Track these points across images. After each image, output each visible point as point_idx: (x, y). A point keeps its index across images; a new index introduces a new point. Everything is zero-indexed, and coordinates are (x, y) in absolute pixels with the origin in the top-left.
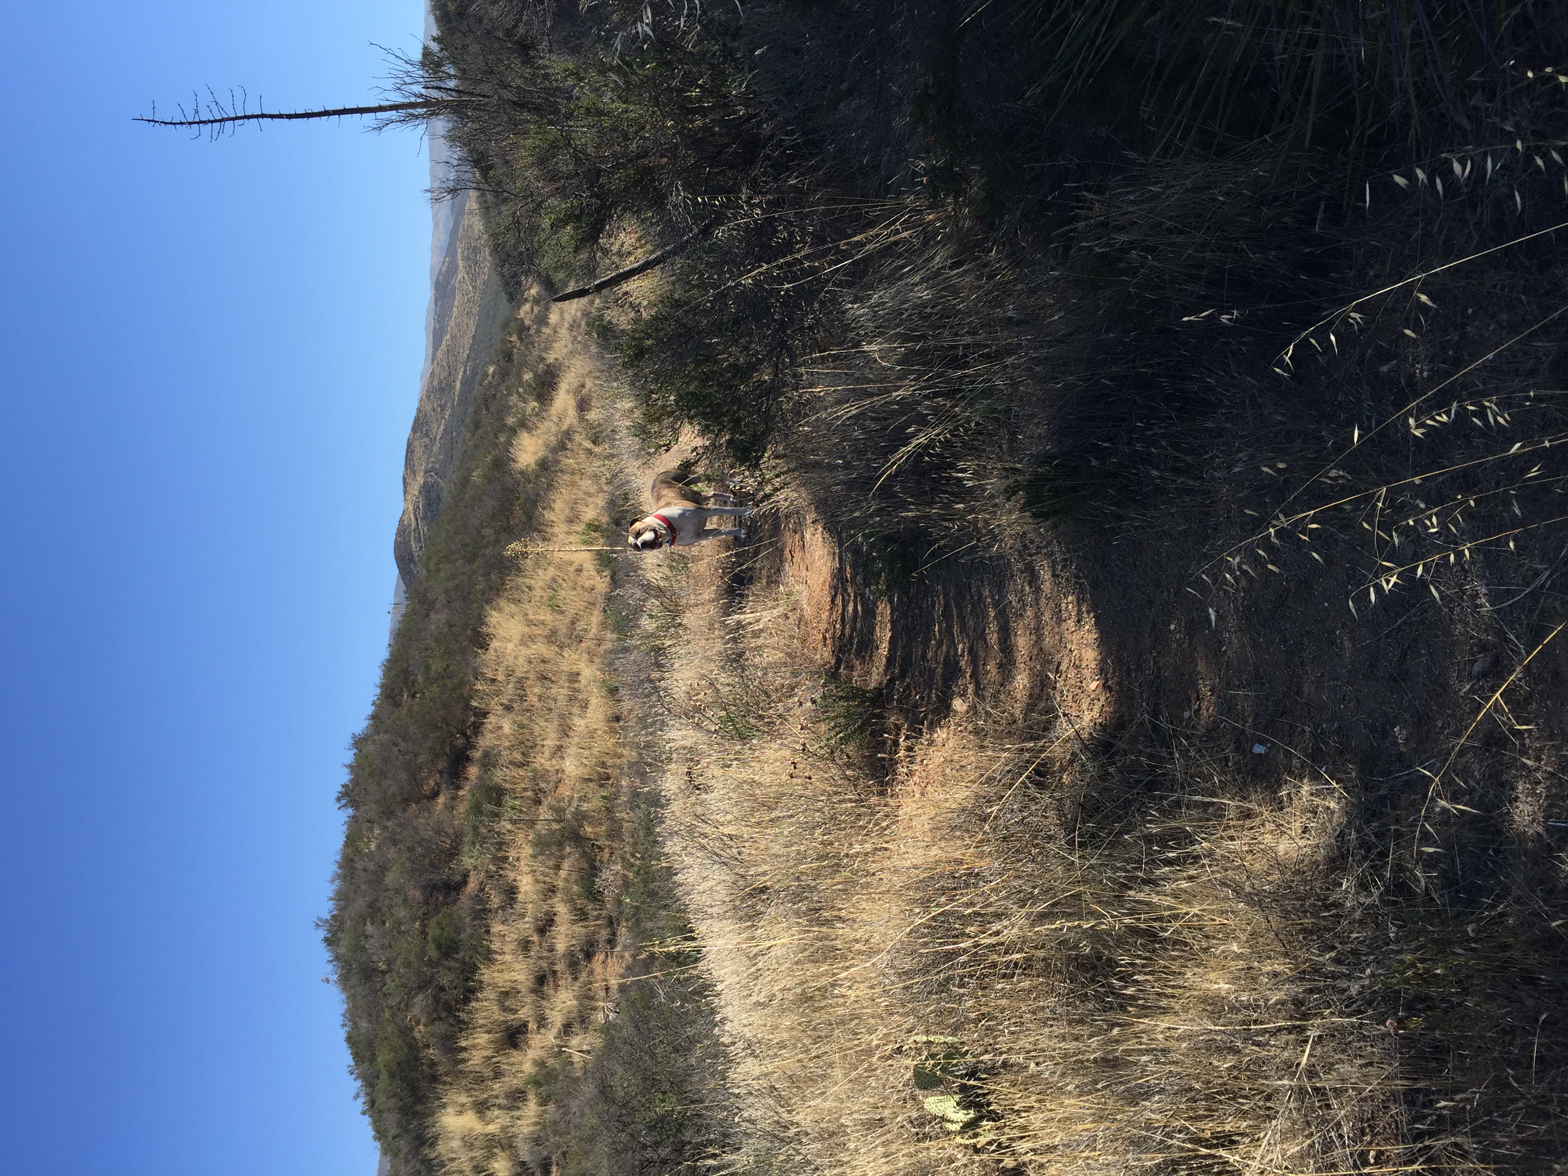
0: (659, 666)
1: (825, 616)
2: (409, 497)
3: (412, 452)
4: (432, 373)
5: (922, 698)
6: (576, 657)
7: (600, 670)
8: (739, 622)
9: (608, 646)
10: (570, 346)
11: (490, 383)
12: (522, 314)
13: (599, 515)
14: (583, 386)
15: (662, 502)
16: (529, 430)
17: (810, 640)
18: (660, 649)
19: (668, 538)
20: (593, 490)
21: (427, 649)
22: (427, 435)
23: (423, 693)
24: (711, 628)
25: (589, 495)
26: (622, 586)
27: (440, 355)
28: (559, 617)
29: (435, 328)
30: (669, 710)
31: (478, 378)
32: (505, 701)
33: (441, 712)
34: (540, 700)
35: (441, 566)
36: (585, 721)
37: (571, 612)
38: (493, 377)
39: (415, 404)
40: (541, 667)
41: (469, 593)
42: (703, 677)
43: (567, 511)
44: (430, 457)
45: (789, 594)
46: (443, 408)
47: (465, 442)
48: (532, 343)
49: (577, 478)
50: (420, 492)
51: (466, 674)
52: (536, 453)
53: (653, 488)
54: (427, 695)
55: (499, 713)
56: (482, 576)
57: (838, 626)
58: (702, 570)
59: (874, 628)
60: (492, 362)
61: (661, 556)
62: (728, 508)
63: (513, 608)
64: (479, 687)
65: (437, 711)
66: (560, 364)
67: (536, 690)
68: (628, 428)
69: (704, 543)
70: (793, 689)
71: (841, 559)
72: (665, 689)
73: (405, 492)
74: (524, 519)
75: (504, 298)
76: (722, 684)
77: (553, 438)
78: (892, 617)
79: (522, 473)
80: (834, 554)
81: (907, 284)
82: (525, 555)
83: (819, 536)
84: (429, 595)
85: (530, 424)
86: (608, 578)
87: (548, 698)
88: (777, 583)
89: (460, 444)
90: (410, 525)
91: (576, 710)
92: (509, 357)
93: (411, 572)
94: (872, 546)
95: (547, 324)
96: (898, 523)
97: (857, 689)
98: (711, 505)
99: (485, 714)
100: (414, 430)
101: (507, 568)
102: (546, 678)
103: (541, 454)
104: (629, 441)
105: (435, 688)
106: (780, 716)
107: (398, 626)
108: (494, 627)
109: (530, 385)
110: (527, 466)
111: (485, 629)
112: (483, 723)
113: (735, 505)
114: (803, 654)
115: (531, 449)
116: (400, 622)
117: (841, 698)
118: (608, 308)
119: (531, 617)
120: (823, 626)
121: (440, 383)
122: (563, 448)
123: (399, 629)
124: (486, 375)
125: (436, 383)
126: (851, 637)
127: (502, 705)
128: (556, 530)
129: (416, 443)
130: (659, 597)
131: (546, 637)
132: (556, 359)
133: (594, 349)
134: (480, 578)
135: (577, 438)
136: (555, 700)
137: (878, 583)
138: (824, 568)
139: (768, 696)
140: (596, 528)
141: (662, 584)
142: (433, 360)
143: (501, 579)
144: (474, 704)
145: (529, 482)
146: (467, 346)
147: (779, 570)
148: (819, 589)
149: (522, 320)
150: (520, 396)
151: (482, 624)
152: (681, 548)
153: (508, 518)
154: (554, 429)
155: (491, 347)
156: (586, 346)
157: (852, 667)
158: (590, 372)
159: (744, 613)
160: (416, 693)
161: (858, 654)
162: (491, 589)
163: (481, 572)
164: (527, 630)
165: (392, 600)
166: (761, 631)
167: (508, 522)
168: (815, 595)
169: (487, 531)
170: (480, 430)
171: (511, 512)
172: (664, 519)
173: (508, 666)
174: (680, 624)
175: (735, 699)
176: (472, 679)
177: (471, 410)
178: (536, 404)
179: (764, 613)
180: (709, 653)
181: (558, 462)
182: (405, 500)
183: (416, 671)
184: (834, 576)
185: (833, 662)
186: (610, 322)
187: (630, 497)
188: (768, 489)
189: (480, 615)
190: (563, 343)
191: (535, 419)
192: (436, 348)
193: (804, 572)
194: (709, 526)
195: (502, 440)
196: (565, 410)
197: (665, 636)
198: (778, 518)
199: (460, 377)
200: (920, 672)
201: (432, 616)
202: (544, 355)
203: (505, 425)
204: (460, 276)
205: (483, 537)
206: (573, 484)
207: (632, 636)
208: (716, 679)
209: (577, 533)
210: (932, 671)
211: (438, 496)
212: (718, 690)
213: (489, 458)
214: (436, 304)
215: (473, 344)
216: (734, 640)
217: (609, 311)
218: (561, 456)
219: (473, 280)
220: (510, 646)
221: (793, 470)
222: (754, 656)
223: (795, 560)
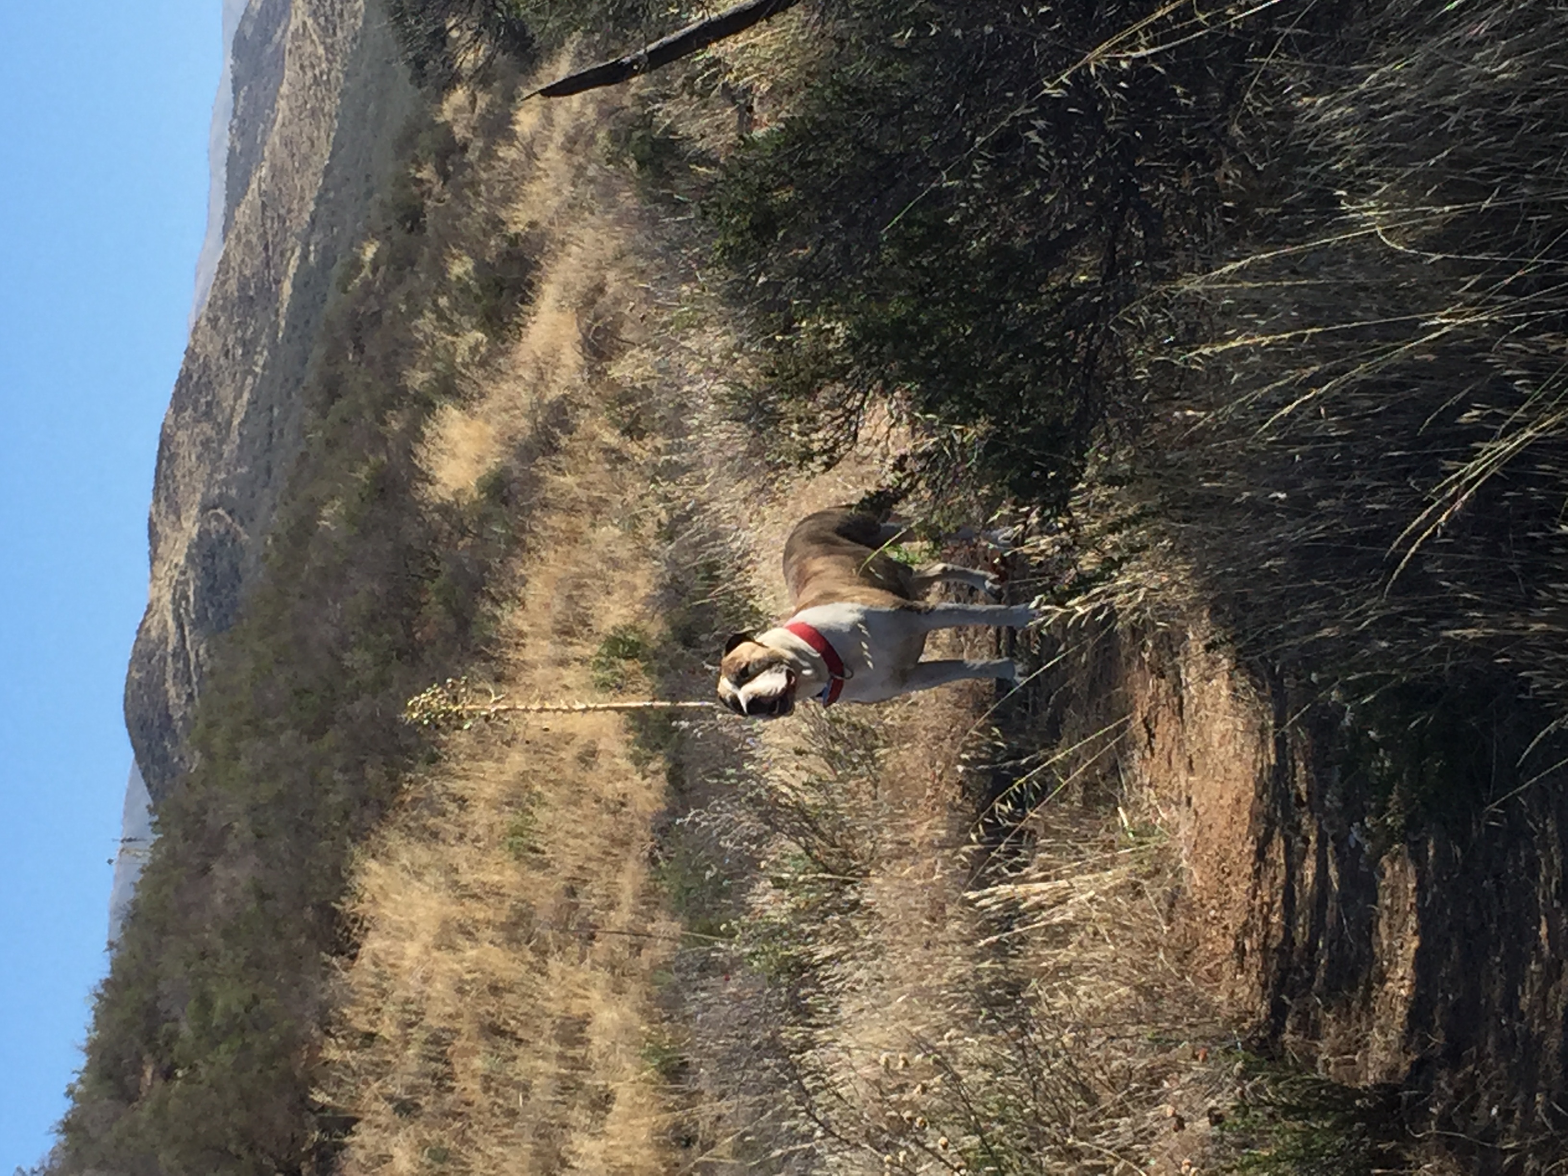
0: (803, 1012)
1: (1239, 892)
2: (162, 570)
3: (172, 458)
4: (225, 263)
5: (1507, 1114)
6: (580, 977)
7: (643, 1012)
8: (1011, 904)
9: (660, 951)
10: (567, 190)
11: (367, 285)
12: (447, 112)
13: (640, 616)
14: (600, 289)
15: (811, 592)
16: (464, 401)
17: (1200, 955)
18: (802, 968)
19: (821, 687)
20: (623, 552)
21: (203, 956)
22: (208, 415)
23: (193, 1068)
24: (937, 915)
25: (615, 564)
26: (702, 804)
27: (243, 214)
28: (537, 876)
29: (232, 150)
30: (825, 1125)
31: (337, 271)
32: (398, 1091)
33: (239, 1117)
34: (486, 1090)
35: (242, 745)
36: (602, 1144)
37: (567, 866)
38: (375, 269)
39: (184, 341)
40: (490, 1005)
41: (311, 813)
42: (918, 1044)
43: (558, 605)
44: (215, 470)
45: (1144, 831)
46: (249, 346)
47: (302, 432)
48: (473, 184)
49: (583, 522)
50: (189, 558)
51: (300, 1018)
52: (480, 460)
53: (788, 553)
54: (203, 1071)
55: (382, 1120)
56: (344, 770)
57: (1275, 919)
58: (911, 764)
59: (1372, 927)
60: (370, 234)
61: (805, 728)
62: (978, 607)
63: (422, 854)
64: (333, 1054)
65: (226, 1113)
66: (543, 235)
67: (478, 1063)
68: (718, 400)
69: (916, 695)
70: (1157, 1083)
71: (1280, 743)
72: (817, 1073)
73: (154, 558)
74: (451, 626)
75: (402, 70)
76: (968, 1065)
77: (524, 423)
78: (1421, 898)
79: (445, 509)
80: (1263, 730)
81: (1454, 44)
82: (455, 721)
83: (1221, 684)
84: (209, 818)
85: (465, 387)
86: (663, 776)
87: (509, 1082)
88: (1111, 801)
89: (290, 437)
90: (164, 641)
91: (579, 1116)
92: (415, 221)
93: (165, 758)
94: (1365, 714)
95: (511, 137)
96: (1438, 655)
97: (1331, 1087)
98: (933, 599)
99: (348, 1124)
100: (178, 403)
101: (406, 751)
102: (502, 1033)
103: (492, 462)
104: (719, 432)
105: (224, 1055)
106: (1123, 1151)
107: (131, 895)
108: (374, 900)
109: (465, 289)
110: (458, 493)
111: (347, 906)
112: (342, 1147)
113: (997, 596)
114: (1182, 991)
115: (467, 449)
116: (137, 887)
117: (1288, 1110)
118: (666, 97)
119: (466, 878)
120: (1234, 919)
121: (243, 286)
122: (550, 447)
123: (135, 904)
124: (356, 265)
125: (232, 286)
126: (1311, 947)
127: (390, 1099)
128: (528, 654)
129: (182, 436)
130: (801, 832)
131: (503, 927)
132: (532, 224)
133: (628, 199)
134: (338, 776)
135: (584, 421)
136: (525, 1088)
137: (1382, 810)
138: (1237, 768)
139: (1093, 1100)
140: (633, 651)
141: (808, 799)
142: (226, 230)
143: (392, 777)
144: (320, 1097)
145: (464, 533)
146: (311, 195)
147: (1115, 770)
148: (1222, 822)
149: (447, 128)
150: (441, 315)
151: (342, 892)
152: (855, 708)
153: (408, 624)
154: (526, 399)
155: (369, 193)
156: (608, 193)
157: (1317, 1025)
158: (620, 256)
159: (1024, 880)
160: (174, 1066)
161: (1331, 990)
162: (365, 803)
163: (339, 760)
164: (454, 911)
165: (118, 831)
166: (1069, 927)
167: (410, 635)
168: (1213, 835)
169: (356, 658)
170: (341, 403)
171: (416, 606)
172: (814, 635)
173: (407, 1001)
174: (855, 905)
175: (1002, 1105)
176: (316, 1033)
177: (318, 352)
178: (480, 335)
179: (1079, 880)
180: (931, 980)
181: (537, 482)
182: (154, 578)
183: (176, 1011)
184: (1262, 788)
185: (1263, 1008)
186: (670, 130)
187: (721, 573)
188: (1088, 561)
189: (336, 870)
190: (550, 182)
191: (477, 374)
192: (234, 198)
193: (1183, 776)
194: (930, 655)
195: (396, 426)
196: (555, 352)
197: (816, 934)
198: (1112, 635)
199: (291, 271)
200: (1501, 1045)
201: (217, 867)
202: (503, 214)
203: (404, 391)
204: (295, 24)
205: (346, 673)
206: (574, 538)
207: (731, 934)
208: (950, 1049)
209: (583, 661)
210: (1532, 1045)
211: (234, 569)
212: (957, 1078)
213: (363, 473)
214: (236, 90)
215: (325, 189)
216: (999, 950)
217: (668, 106)
218: (543, 468)
219: (328, 29)
220: (412, 949)
221: (1155, 514)
222: (1052, 993)
223: (1157, 745)
